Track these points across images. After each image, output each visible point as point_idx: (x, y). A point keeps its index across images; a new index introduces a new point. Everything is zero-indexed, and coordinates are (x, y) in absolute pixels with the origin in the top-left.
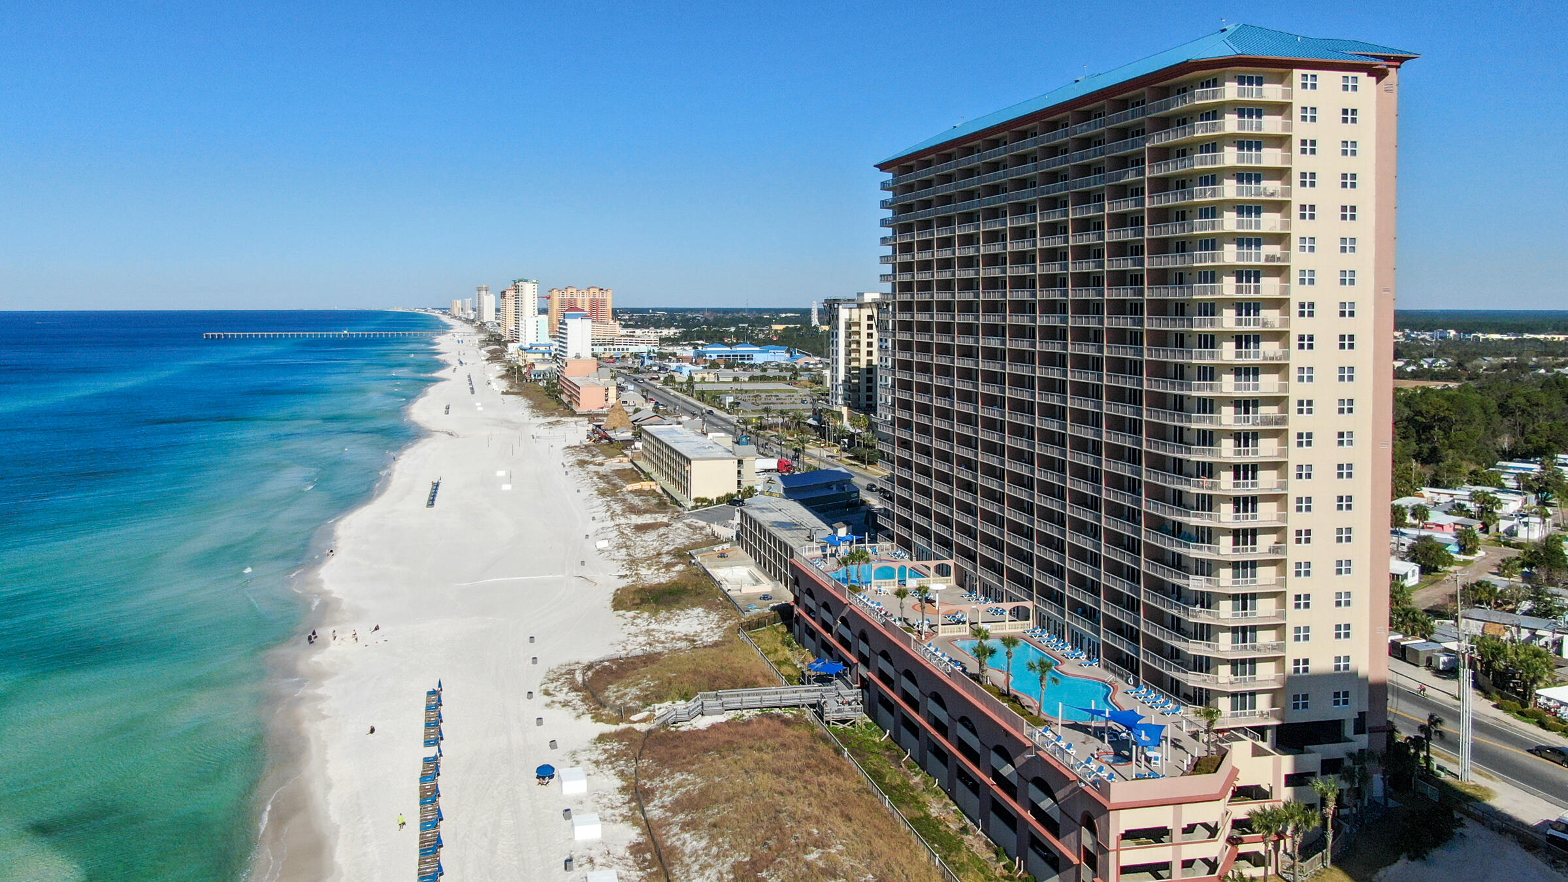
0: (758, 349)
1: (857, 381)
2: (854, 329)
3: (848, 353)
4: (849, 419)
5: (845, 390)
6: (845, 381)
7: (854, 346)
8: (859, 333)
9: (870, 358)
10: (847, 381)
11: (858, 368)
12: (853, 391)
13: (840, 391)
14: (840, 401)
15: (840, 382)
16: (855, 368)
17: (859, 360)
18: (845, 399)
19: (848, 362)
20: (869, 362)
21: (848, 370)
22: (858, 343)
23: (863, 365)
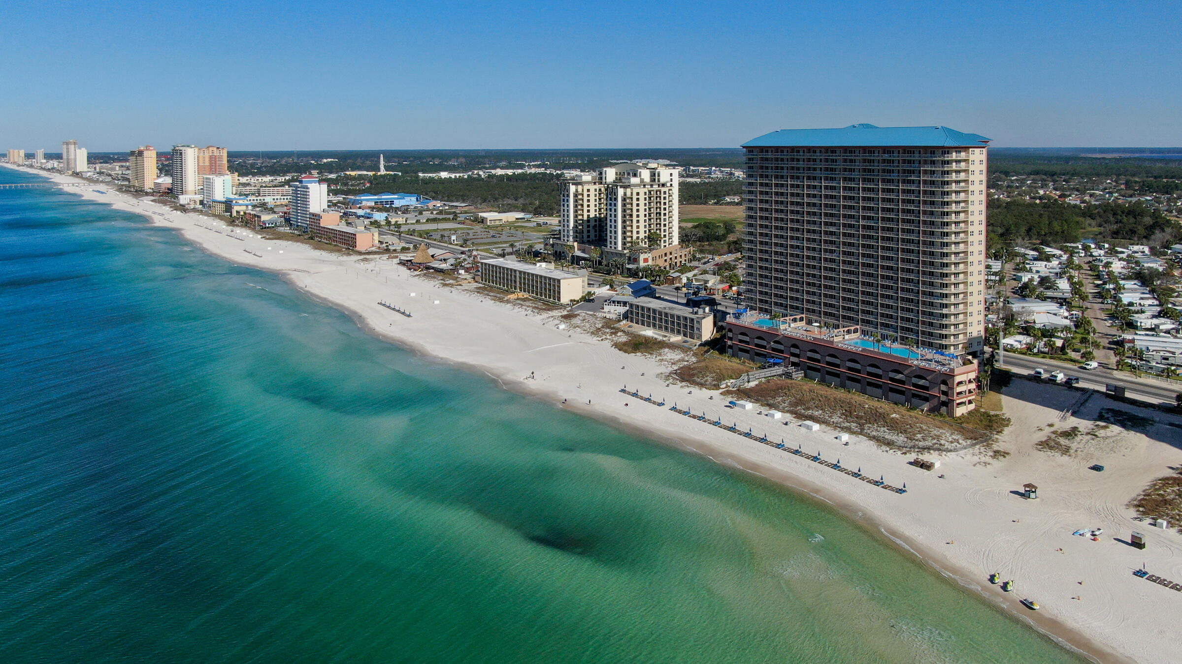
0: (396, 196)
1: (581, 227)
2: (580, 197)
3: (576, 211)
4: (579, 249)
5: (573, 232)
6: (573, 228)
7: (579, 207)
8: (583, 200)
9: (588, 214)
10: (575, 227)
11: (583, 220)
12: (579, 233)
13: (571, 233)
14: (571, 239)
15: (571, 228)
16: (580, 220)
17: (583, 215)
18: (573, 238)
19: (576, 216)
20: (588, 216)
21: (576, 221)
22: (582, 205)
23: (585, 218)
